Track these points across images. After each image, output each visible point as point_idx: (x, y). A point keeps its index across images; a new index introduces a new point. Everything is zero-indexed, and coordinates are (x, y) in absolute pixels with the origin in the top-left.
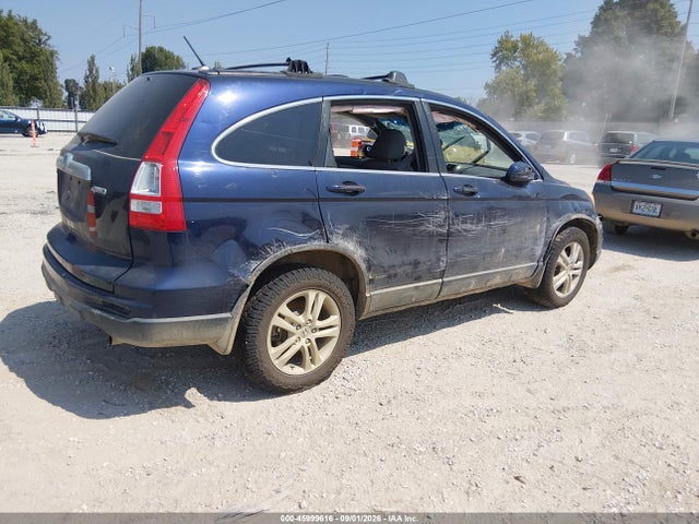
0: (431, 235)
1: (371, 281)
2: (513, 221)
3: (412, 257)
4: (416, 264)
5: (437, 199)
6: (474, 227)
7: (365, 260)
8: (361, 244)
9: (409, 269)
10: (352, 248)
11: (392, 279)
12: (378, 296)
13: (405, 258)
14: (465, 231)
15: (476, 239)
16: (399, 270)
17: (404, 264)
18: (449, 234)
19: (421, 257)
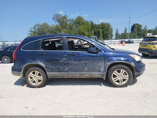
0: (62, 63)
1: (47, 71)
2: (89, 61)
3: (57, 67)
4: (59, 69)
5: (63, 56)
6: (75, 62)
7: (45, 67)
8: (44, 63)
9: (57, 70)
10: (42, 64)
11: (53, 71)
12: (50, 74)
13: (55, 67)
14: (72, 63)
15: (76, 65)
16: (54, 69)
17: (55, 68)
18: (67, 63)
19: (60, 67)
